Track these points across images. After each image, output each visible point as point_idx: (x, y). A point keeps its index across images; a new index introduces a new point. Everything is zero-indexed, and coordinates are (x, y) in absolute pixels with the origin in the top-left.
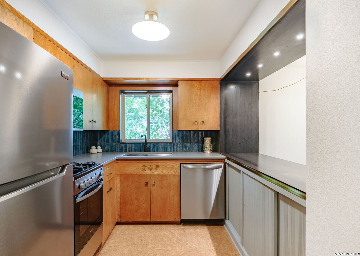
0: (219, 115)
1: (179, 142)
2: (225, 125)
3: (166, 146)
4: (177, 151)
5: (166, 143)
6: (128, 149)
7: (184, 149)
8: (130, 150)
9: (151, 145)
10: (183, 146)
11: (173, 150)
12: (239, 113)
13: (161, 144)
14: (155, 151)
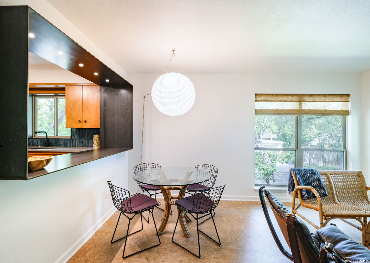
0: (99, 115)
1: (77, 139)
2: (105, 124)
3: (66, 142)
4: (75, 146)
5: (66, 139)
6: (35, 144)
7: (81, 145)
8: (36, 145)
9: (53, 141)
10: (81, 142)
11: (72, 146)
12: (116, 114)
13: (62, 140)
14: (57, 146)
